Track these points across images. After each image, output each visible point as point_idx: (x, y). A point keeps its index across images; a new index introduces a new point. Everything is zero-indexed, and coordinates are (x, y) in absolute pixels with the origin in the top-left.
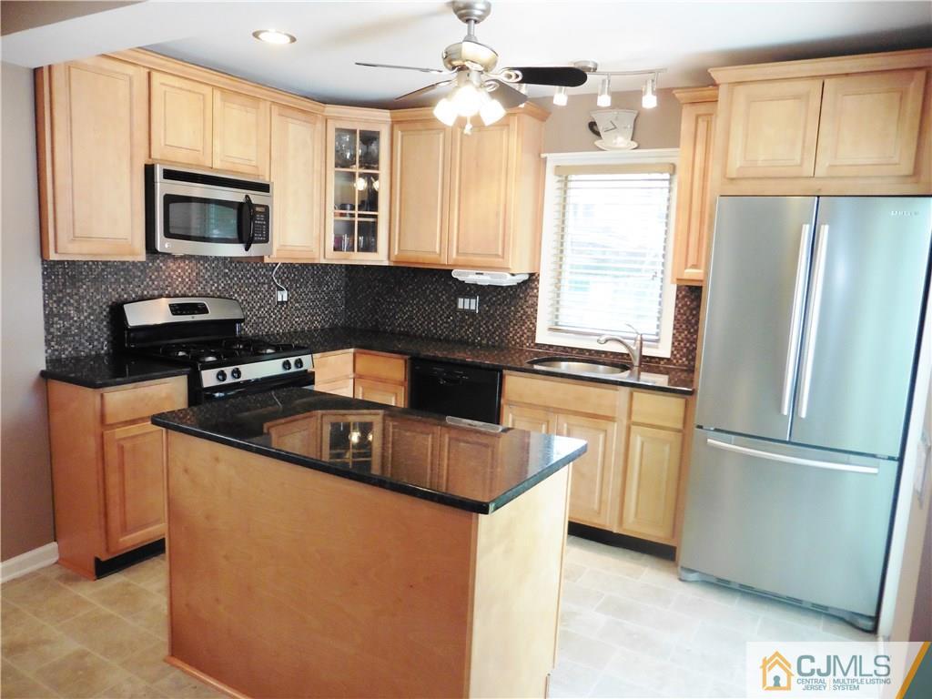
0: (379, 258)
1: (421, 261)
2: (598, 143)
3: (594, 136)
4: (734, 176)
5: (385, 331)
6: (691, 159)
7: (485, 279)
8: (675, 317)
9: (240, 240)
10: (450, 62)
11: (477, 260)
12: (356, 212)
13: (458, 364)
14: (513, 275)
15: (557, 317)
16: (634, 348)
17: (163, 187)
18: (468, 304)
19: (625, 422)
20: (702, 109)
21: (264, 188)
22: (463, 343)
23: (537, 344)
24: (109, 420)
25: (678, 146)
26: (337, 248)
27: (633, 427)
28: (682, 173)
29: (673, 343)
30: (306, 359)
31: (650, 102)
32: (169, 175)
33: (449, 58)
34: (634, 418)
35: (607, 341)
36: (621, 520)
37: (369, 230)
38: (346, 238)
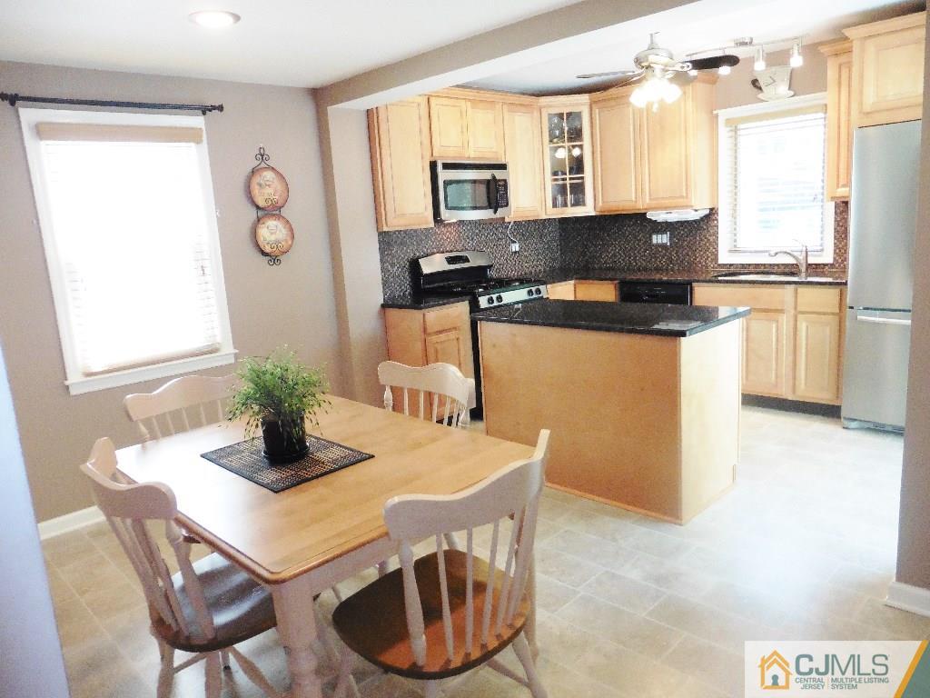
0: (587, 210)
1: (621, 208)
2: (761, 96)
3: (756, 90)
4: (869, 111)
5: (594, 269)
6: (837, 101)
7: (674, 217)
8: (835, 229)
9: (490, 206)
10: (640, 64)
11: (667, 202)
12: (568, 176)
13: (656, 283)
14: (696, 211)
15: (735, 241)
16: (801, 258)
17: (443, 175)
18: (661, 239)
19: (793, 312)
20: (843, 59)
21: (503, 167)
22: (658, 270)
23: (719, 265)
24: (429, 331)
25: (826, 91)
26: (555, 205)
27: (800, 316)
28: (832, 112)
29: (835, 251)
30: (542, 288)
31: (797, 61)
32: (446, 166)
33: (638, 61)
34: (799, 309)
35: (776, 254)
36: (794, 391)
37: (578, 189)
38: (559, 198)
